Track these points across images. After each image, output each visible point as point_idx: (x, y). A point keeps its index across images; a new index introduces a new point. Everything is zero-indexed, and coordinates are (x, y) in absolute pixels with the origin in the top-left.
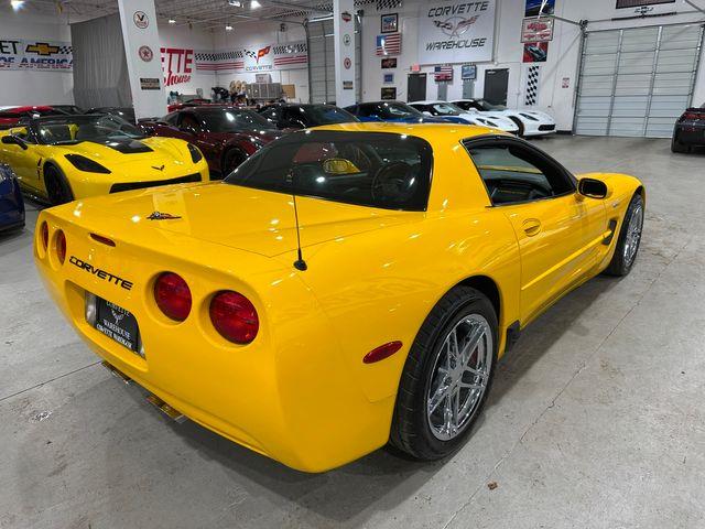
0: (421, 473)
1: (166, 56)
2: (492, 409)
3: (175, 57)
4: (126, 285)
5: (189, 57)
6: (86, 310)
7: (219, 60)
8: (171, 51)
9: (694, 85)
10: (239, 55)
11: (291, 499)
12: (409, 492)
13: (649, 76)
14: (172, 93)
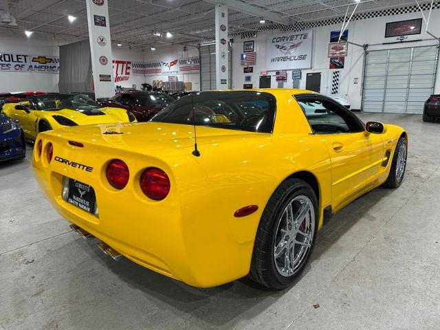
0: (270, 298)
1: (115, 65)
2: (315, 262)
3: (120, 65)
4: (89, 169)
5: (129, 66)
6: (63, 190)
7: (147, 68)
8: (118, 62)
9: (435, 82)
10: (158, 65)
11: (186, 312)
12: (263, 309)
13: (407, 77)
14: (117, 87)
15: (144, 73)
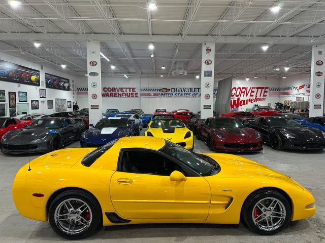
1: (255, 90)
3: (260, 90)
5: (266, 90)
8: (258, 88)
10: (290, 88)
15: (279, 94)
